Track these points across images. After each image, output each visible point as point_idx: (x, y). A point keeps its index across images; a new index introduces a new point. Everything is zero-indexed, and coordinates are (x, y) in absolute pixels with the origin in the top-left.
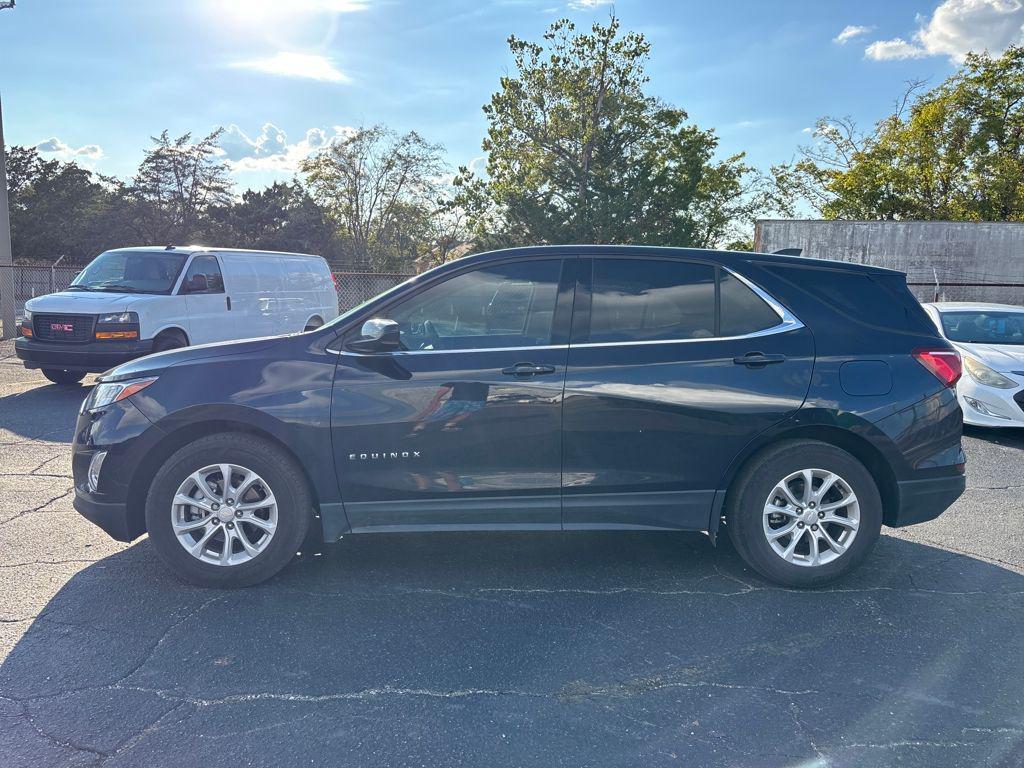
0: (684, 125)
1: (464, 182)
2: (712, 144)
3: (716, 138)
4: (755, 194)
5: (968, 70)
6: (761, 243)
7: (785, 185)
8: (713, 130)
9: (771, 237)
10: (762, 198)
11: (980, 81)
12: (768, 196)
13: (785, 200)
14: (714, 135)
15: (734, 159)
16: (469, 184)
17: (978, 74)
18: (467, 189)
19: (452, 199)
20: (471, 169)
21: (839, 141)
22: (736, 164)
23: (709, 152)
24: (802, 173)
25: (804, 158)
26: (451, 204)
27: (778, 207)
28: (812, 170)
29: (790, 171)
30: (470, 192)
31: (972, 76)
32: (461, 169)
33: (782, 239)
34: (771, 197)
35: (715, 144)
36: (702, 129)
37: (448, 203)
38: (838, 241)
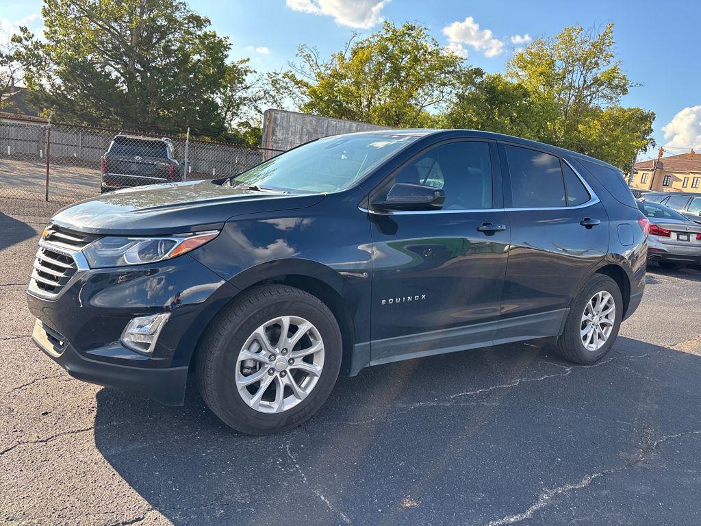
0: (208, 29)
1: (24, 41)
2: (227, 48)
3: (230, 44)
4: (257, 89)
5: (384, 32)
6: (272, 125)
7: (278, 86)
8: (228, 38)
9: (278, 122)
10: (262, 93)
11: (390, 40)
12: (266, 92)
13: (278, 97)
14: (229, 41)
15: (242, 62)
16: (29, 43)
17: (388, 36)
18: (26, 48)
19: (12, 54)
20: (31, 31)
21: (311, 62)
22: (243, 65)
23: (225, 53)
24: (287, 80)
25: (289, 68)
26: (10, 59)
27: (272, 100)
28: (293, 78)
29: (280, 77)
30: (30, 50)
31: (385, 36)
32: (22, 29)
33: (285, 124)
34: (269, 93)
35: (229, 48)
36: (220, 35)
37: (7, 56)
38: (319, 130)
